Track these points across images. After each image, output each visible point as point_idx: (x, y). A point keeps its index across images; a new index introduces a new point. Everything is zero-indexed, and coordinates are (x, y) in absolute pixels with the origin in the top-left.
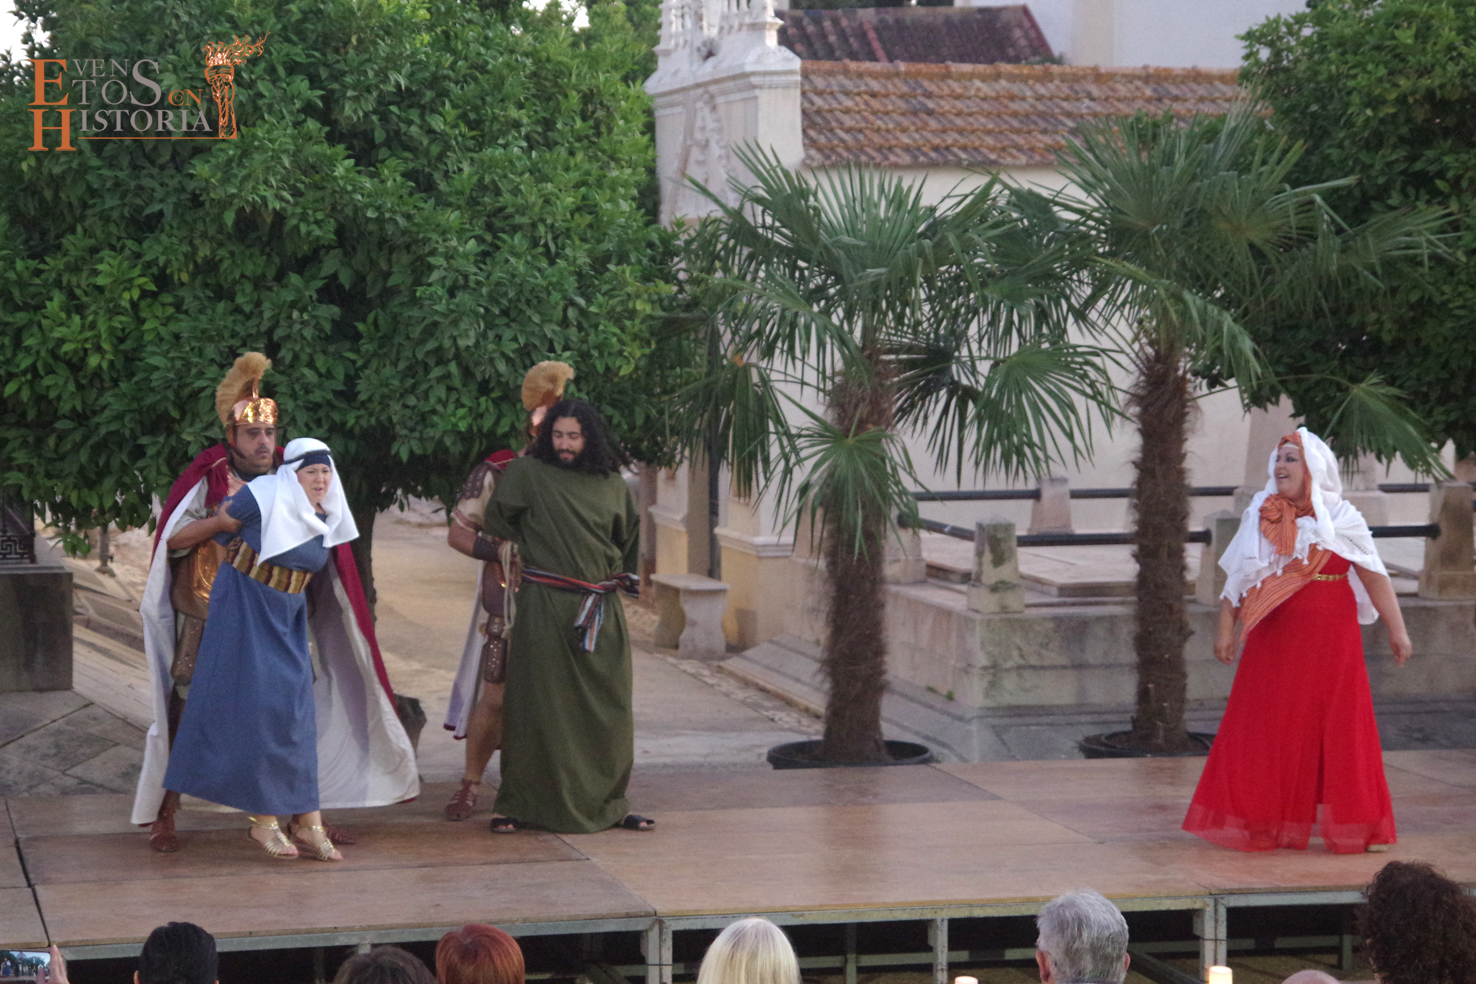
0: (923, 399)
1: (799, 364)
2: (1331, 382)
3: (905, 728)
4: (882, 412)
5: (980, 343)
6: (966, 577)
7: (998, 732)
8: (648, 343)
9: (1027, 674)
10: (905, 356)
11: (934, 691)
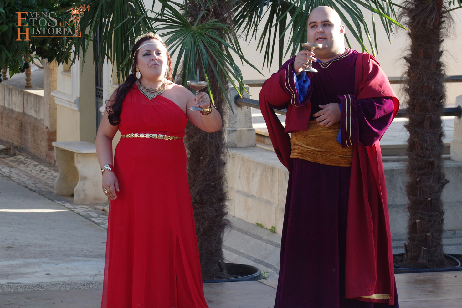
11: (262, 227)
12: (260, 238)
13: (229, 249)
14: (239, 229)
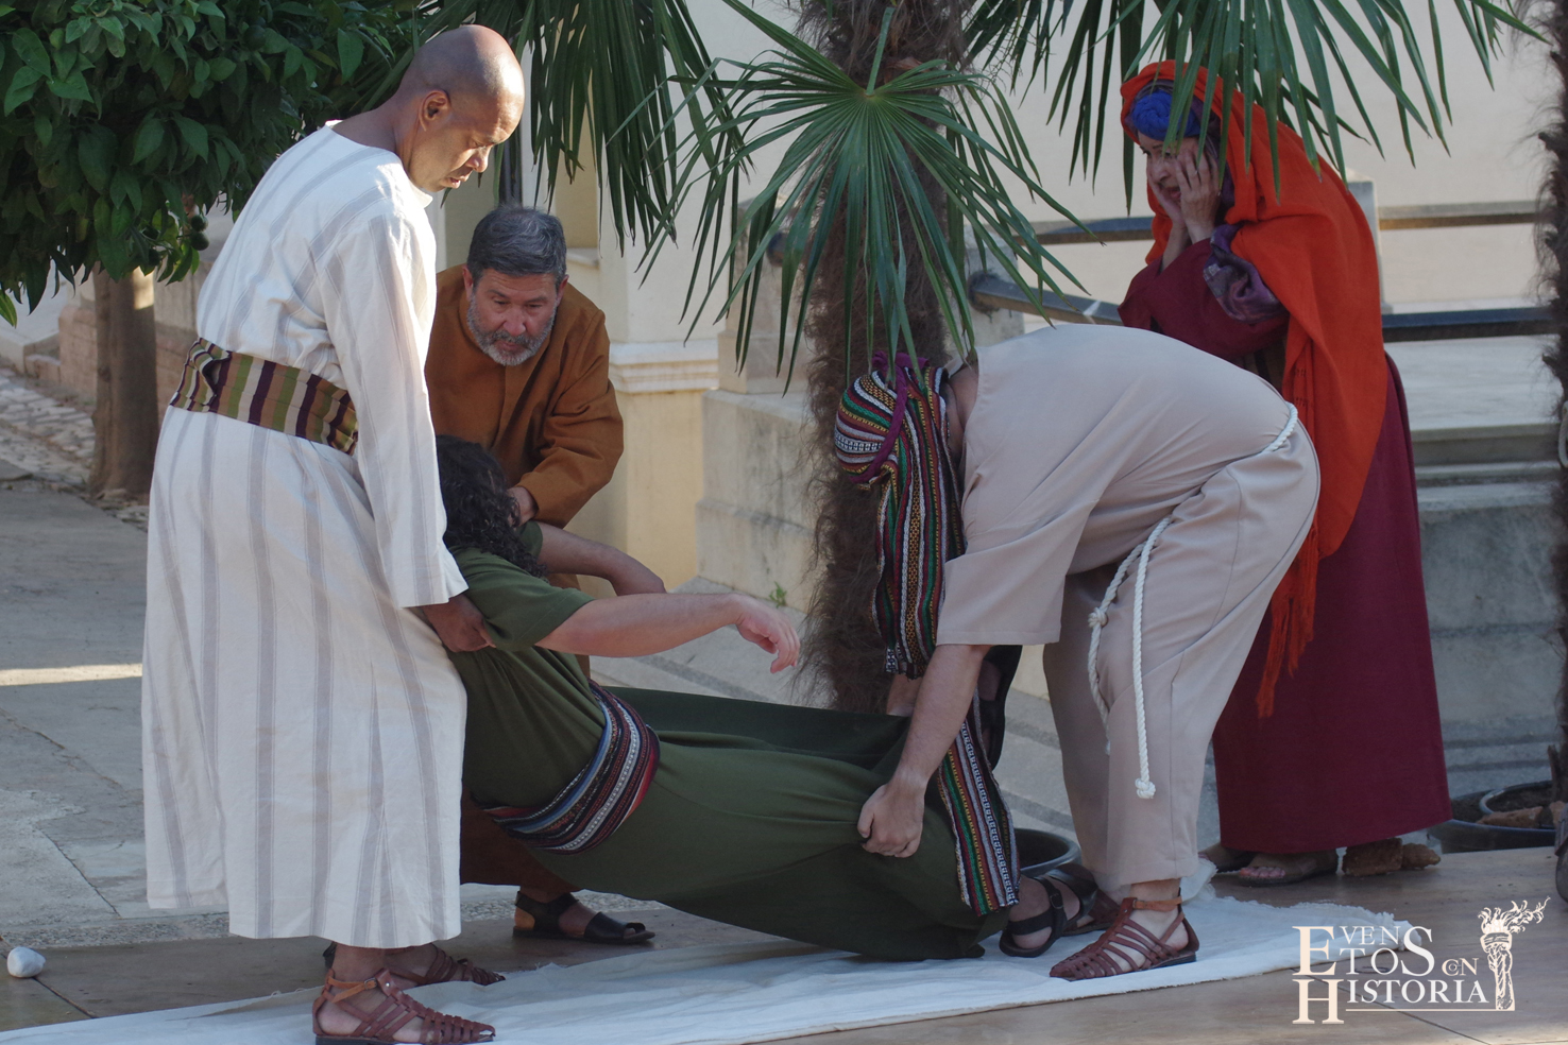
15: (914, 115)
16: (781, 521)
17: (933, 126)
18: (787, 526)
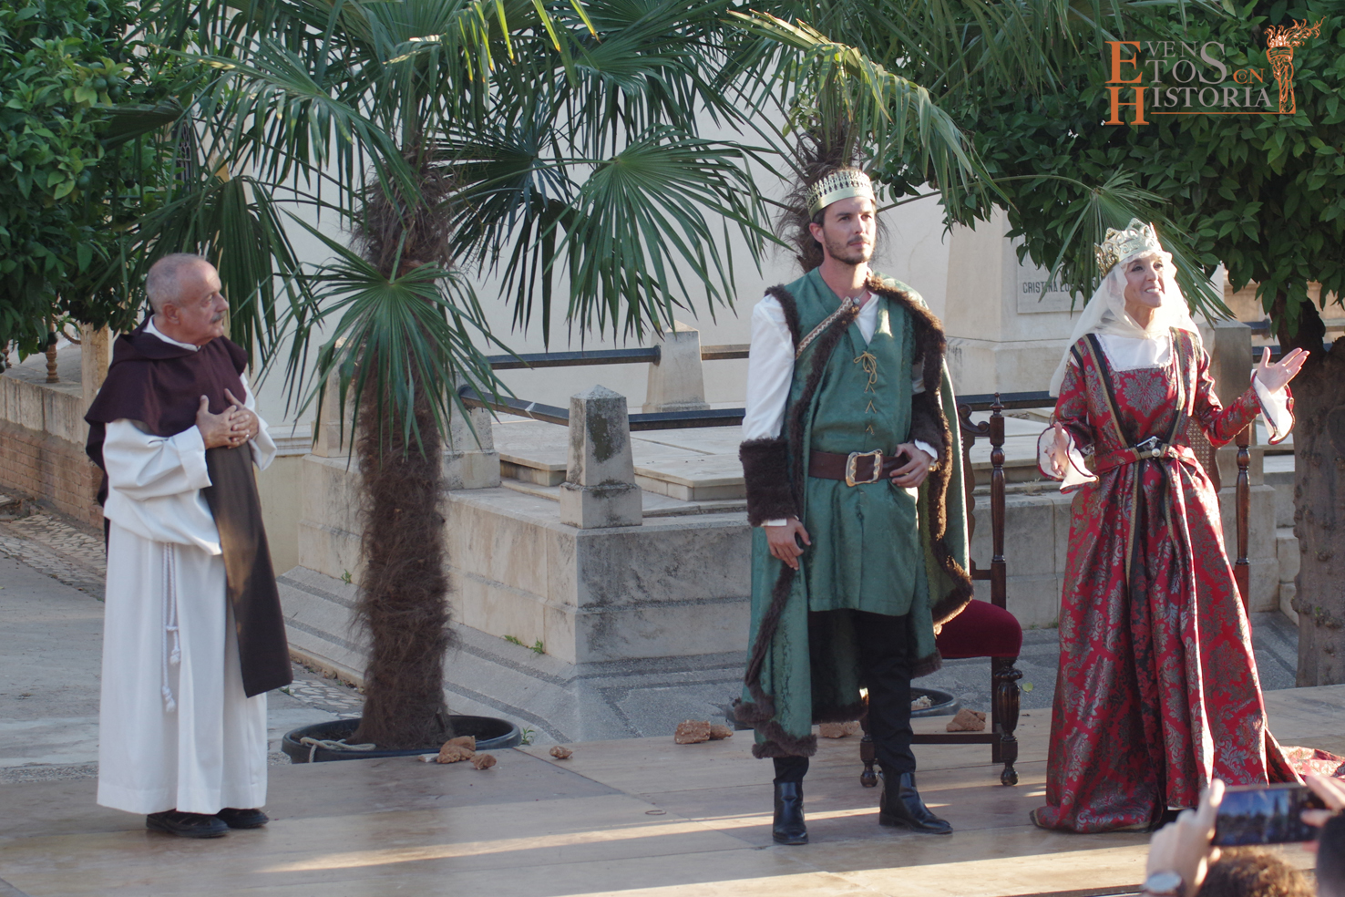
0: (492, 221)
1: (313, 175)
2: (1062, 184)
3: (476, 697)
4: (435, 241)
5: (571, 141)
6: (559, 476)
7: (610, 697)
8: (95, 149)
9: (649, 612)
10: (464, 162)
11: (517, 643)
12: (514, 665)
13: (455, 688)
14: (473, 648)
15: (418, 295)
16: (348, 533)
17: (429, 302)
18: (351, 536)
